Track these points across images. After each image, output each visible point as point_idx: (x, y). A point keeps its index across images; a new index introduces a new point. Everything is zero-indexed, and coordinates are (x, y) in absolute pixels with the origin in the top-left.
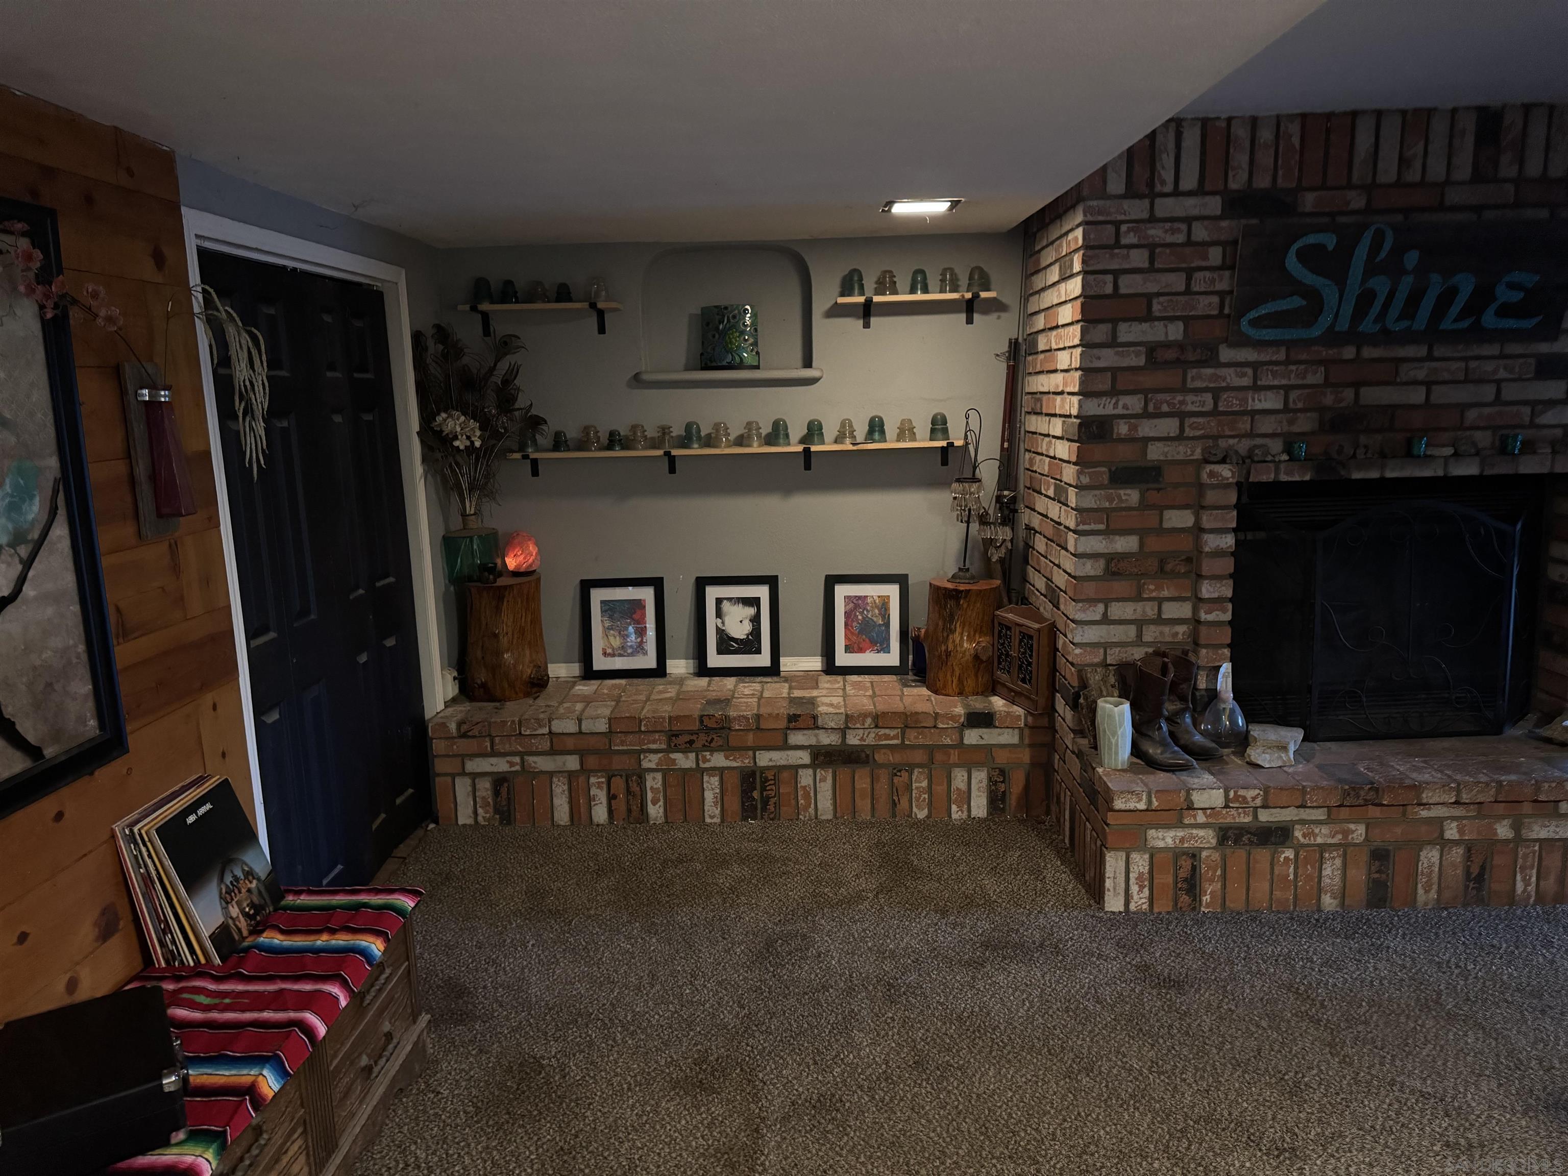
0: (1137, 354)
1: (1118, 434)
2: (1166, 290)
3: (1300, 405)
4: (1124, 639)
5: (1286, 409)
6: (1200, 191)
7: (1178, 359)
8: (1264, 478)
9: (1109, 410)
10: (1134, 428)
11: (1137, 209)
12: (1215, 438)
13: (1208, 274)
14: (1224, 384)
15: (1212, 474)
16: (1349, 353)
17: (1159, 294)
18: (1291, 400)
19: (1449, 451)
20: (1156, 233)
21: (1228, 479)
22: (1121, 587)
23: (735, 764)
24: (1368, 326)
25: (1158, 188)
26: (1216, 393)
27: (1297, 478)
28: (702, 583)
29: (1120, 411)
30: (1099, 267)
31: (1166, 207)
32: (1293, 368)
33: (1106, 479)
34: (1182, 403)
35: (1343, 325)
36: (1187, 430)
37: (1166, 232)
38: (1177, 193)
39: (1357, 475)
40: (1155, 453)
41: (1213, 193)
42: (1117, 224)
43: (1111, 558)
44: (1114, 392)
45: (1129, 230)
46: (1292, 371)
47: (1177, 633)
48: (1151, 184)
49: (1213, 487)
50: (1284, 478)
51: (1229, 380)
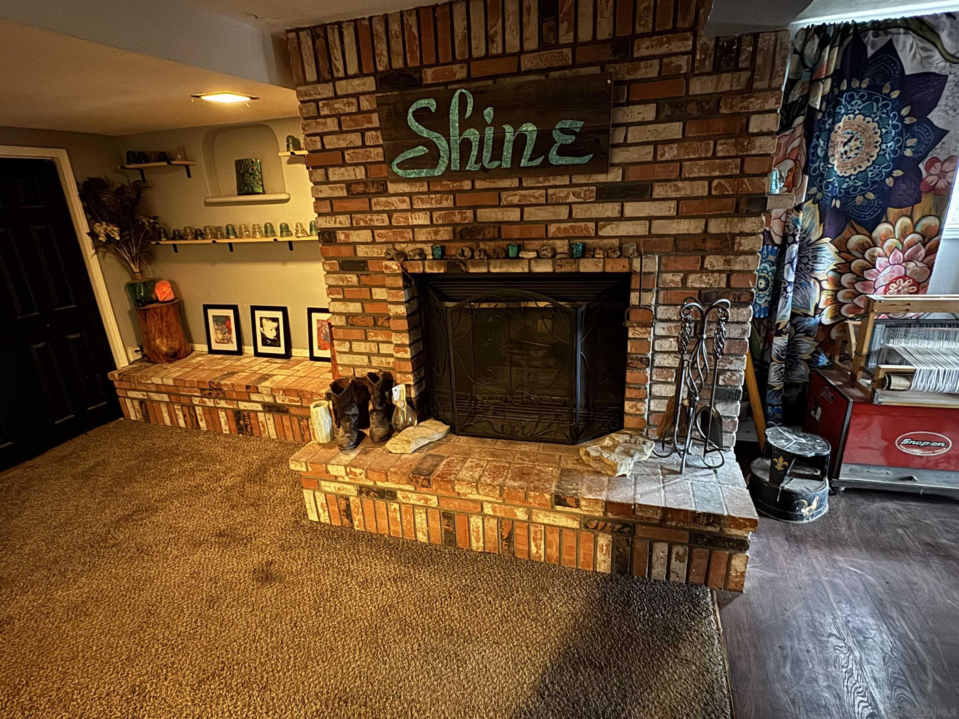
0: (342, 188)
1: (340, 240)
2: (352, 145)
3: (440, 222)
4: (362, 363)
5: (432, 224)
6: (360, 75)
7: (365, 193)
8: (417, 271)
9: (332, 225)
10: (347, 236)
11: (326, 90)
12: (393, 243)
13: (373, 132)
14: (393, 208)
15: (387, 267)
16: (467, 185)
17: (348, 148)
18: (434, 219)
19: (533, 255)
20: (339, 105)
21: (396, 270)
22: (357, 333)
23: (231, 407)
24: (471, 166)
25: (336, 74)
26: (390, 214)
27: (436, 271)
28: (254, 309)
29: (338, 225)
30: (312, 132)
31: (343, 87)
32: (433, 196)
33: (337, 268)
34: (371, 220)
35: (456, 166)
36: (376, 237)
37: (345, 105)
38: (347, 77)
39: (472, 270)
40: (362, 252)
41: (369, 75)
42: (316, 101)
43: (348, 316)
44: (333, 213)
45: (324, 105)
46: (432, 199)
47: (389, 363)
48: (332, 73)
49: (389, 275)
50: (428, 271)
51: (395, 205)
